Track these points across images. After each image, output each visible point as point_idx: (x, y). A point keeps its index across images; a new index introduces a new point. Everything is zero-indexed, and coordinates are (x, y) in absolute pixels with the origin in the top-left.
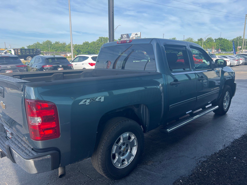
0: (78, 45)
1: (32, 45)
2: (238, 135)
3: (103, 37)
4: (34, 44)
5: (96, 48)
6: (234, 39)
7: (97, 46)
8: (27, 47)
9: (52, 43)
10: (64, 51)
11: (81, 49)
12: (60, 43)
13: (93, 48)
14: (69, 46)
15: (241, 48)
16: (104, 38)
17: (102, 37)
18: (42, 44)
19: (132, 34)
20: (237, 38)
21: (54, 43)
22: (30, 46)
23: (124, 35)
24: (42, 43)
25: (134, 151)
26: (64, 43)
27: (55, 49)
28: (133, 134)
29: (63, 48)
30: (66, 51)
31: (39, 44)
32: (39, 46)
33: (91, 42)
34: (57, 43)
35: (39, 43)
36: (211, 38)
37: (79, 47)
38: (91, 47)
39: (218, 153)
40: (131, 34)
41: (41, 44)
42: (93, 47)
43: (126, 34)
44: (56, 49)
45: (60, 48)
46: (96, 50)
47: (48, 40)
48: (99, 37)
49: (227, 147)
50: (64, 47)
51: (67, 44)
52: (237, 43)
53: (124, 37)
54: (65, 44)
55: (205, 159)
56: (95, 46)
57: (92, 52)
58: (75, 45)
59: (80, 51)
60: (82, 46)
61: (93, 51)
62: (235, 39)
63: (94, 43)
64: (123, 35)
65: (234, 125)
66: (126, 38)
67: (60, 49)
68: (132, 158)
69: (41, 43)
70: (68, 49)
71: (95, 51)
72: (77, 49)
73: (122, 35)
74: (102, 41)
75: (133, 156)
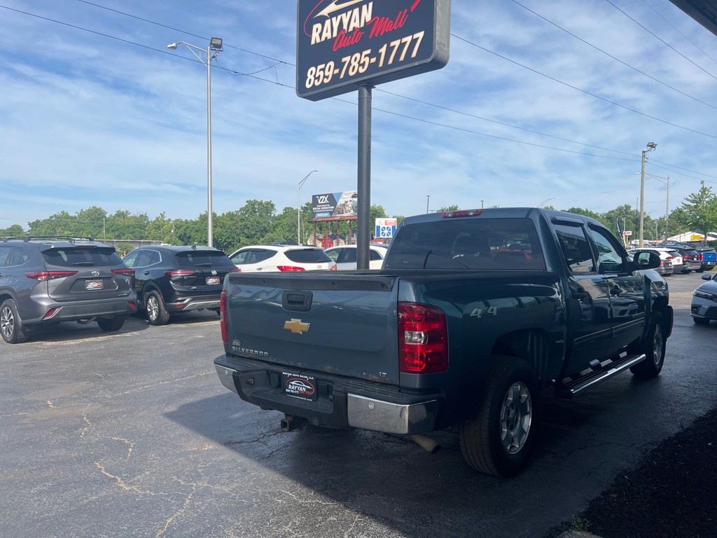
0: (184, 220)
1: (44, 221)
2: (700, 411)
3: (259, 200)
4: (51, 217)
5: (238, 231)
6: (610, 212)
7: (240, 223)
8: (30, 224)
9: (107, 216)
10: (142, 238)
11: (193, 234)
12: (131, 215)
13: (229, 230)
14: (157, 223)
15: (631, 234)
16: (261, 204)
17: (256, 202)
18: (75, 217)
19: (345, 194)
20: (620, 209)
21: (113, 215)
22: (38, 221)
23: (321, 197)
24: (77, 215)
25: (528, 421)
26: (141, 216)
27: (113, 231)
28: (527, 389)
29: (138, 229)
30: (147, 237)
31: (67, 217)
32: (65, 222)
33: (223, 214)
34: (120, 215)
35: (67, 214)
36: (551, 207)
37: (187, 228)
38: (221, 228)
39: (674, 438)
40: (340, 195)
41: (72, 218)
42: (227, 226)
43: (326, 195)
44: (117, 233)
45: (131, 229)
46: (238, 235)
47: (95, 207)
48: (247, 202)
49: (688, 429)
50: (143, 227)
51: (152, 218)
52: (620, 222)
53: (322, 202)
54: (144, 217)
55: (655, 447)
56: (234, 225)
57: (225, 241)
58: (177, 220)
59: (190, 237)
60: (195, 223)
61: (228, 238)
62: (613, 212)
63: (231, 216)
64: (319, 196)
65: (685, 395)
66: (326, 204)
67: (130, 231)
68: (525, 438)
69: (72, 214)
70: (152, 232)
71: (233, 238)
72: (181, 231)
73: (314, 197)
74: (255, 212)
75: (525, 433)
